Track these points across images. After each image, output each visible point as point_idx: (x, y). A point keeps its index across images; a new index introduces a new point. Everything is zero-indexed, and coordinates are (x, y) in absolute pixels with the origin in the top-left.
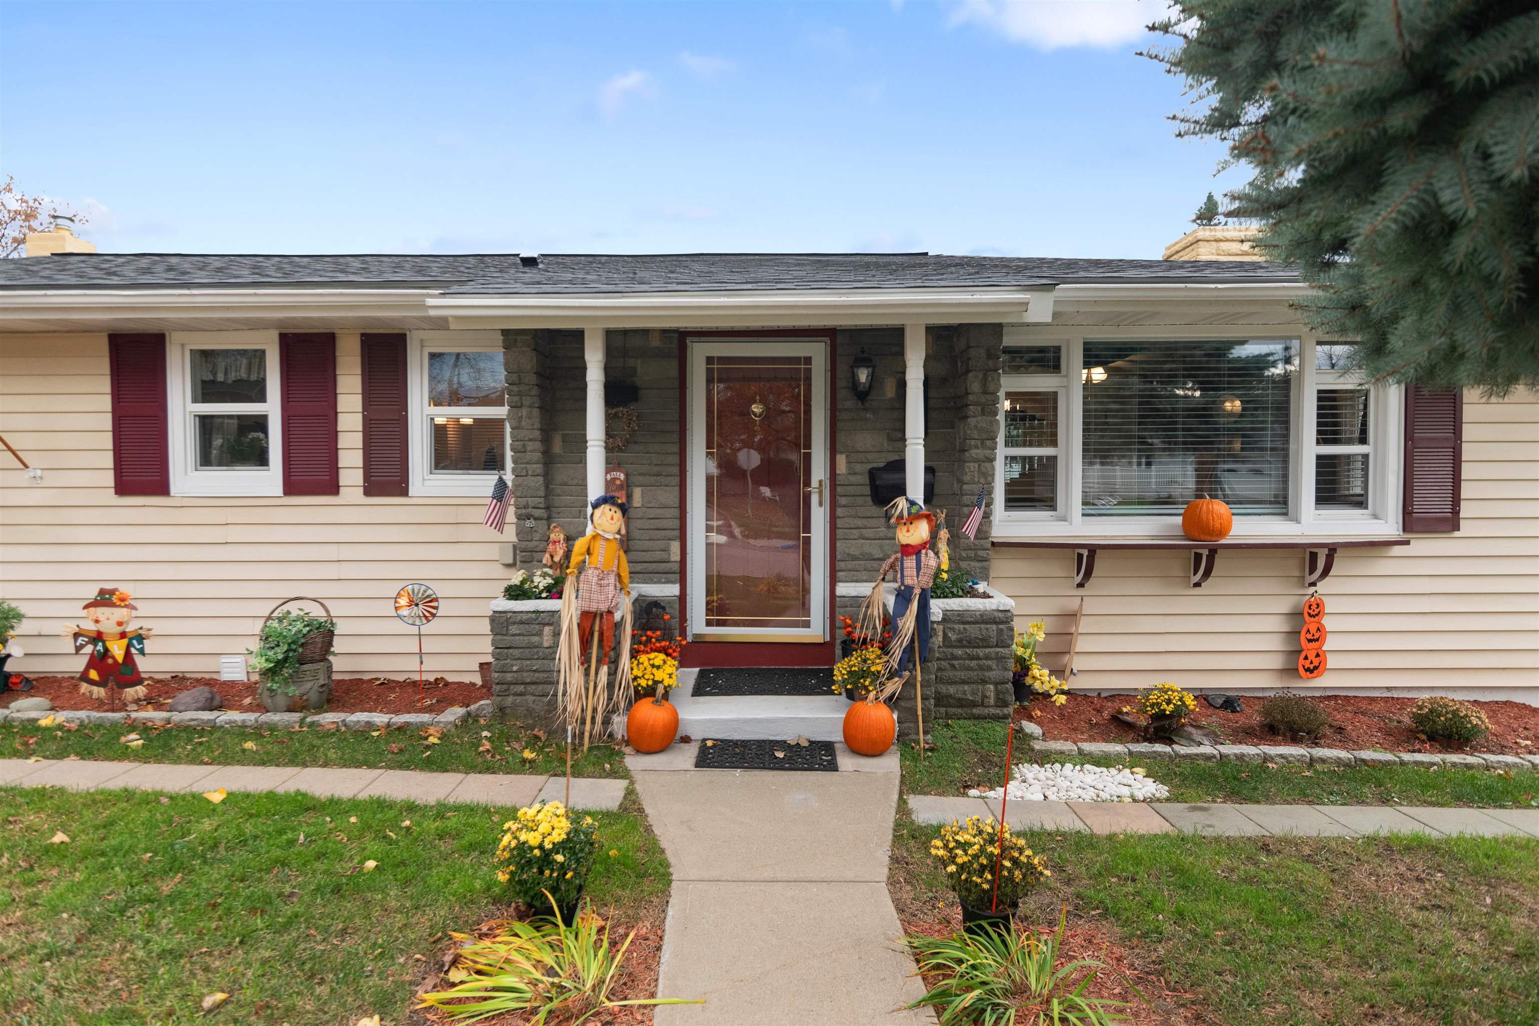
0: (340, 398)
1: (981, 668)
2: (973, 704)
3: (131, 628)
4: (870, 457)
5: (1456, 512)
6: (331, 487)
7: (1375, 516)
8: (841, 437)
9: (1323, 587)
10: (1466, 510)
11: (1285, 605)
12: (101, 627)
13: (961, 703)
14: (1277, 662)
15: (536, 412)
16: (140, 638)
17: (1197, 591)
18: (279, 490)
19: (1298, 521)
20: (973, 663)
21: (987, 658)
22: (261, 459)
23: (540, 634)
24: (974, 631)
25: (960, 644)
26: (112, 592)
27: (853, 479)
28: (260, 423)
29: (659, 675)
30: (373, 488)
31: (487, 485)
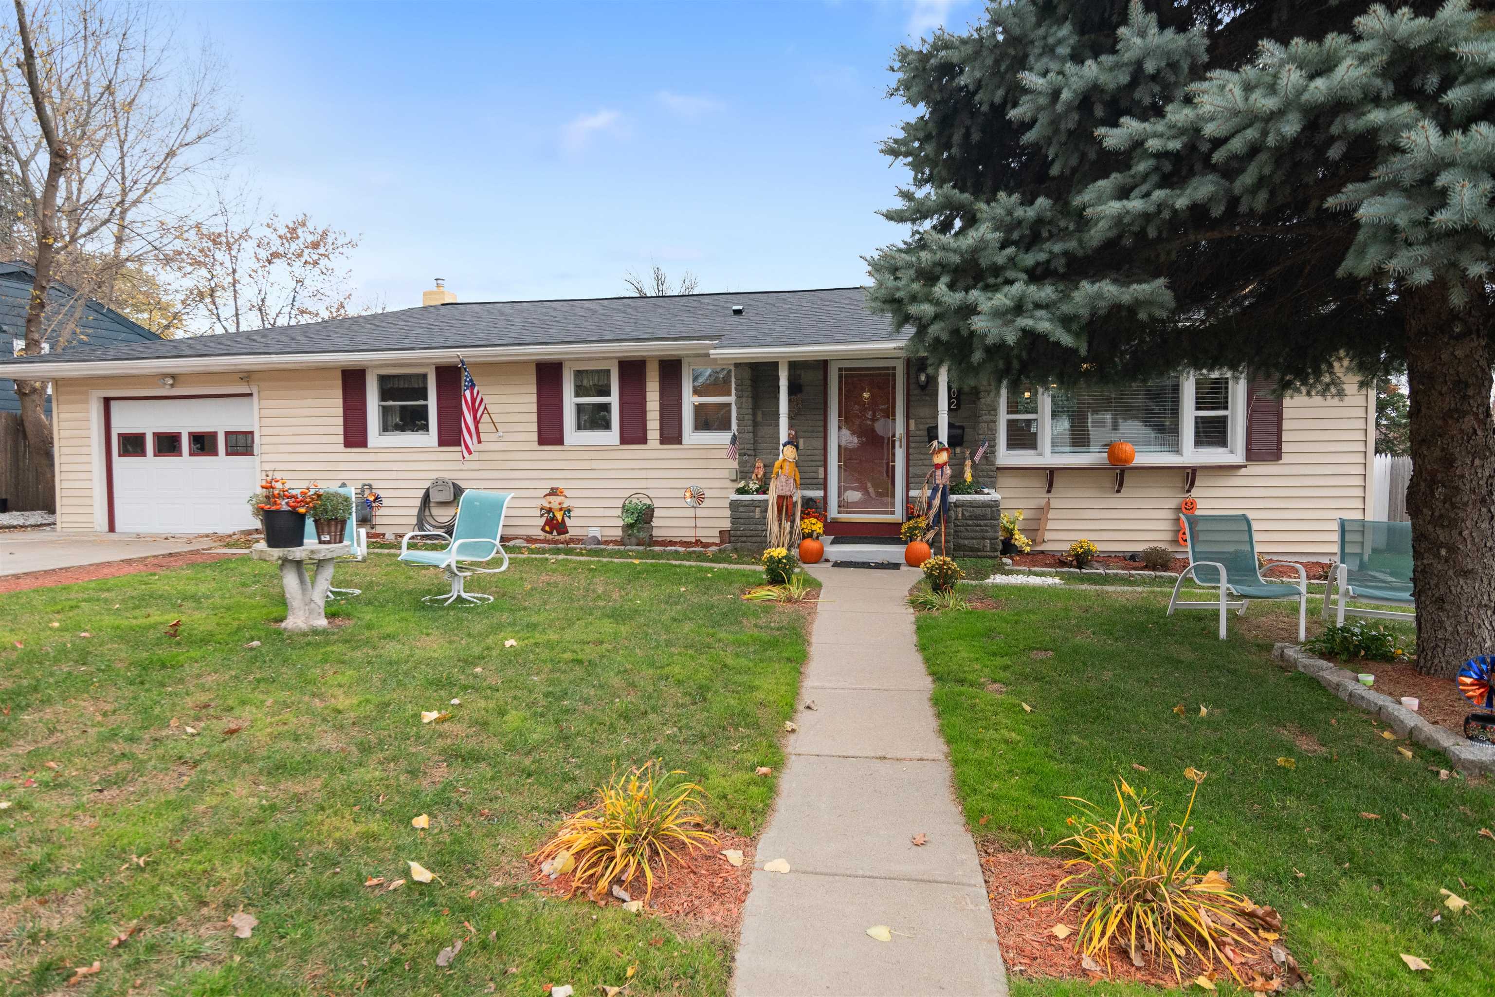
0: (648, 394)
1: (982, 531)
2: (978, 550)
3: (565, 505)
4: (928, 421)
5: (1279, 449)
6: (643, 440)
7: (1232, 452)
8: (912, 410)
9: (1195, 493)
10: (1285, 448)
11: (1173, 503)
12: (552, 506)
13: (972, 549)
14: (1168, 536)
15: (750, 400)
16: (569, 511)
17: (1118, 495)
18: (617, 441)
19: (1182, 454)
20: (978, 528)
21: (986, 525)
22: (607, 426)
23: (754, 511)
24: (978, 511)
25: (971, 518)
26: (557, 489)
27: (918, 433)
28: (606, 407)
29: (814, 528)
30: (664, 440)
31: (723, 438)
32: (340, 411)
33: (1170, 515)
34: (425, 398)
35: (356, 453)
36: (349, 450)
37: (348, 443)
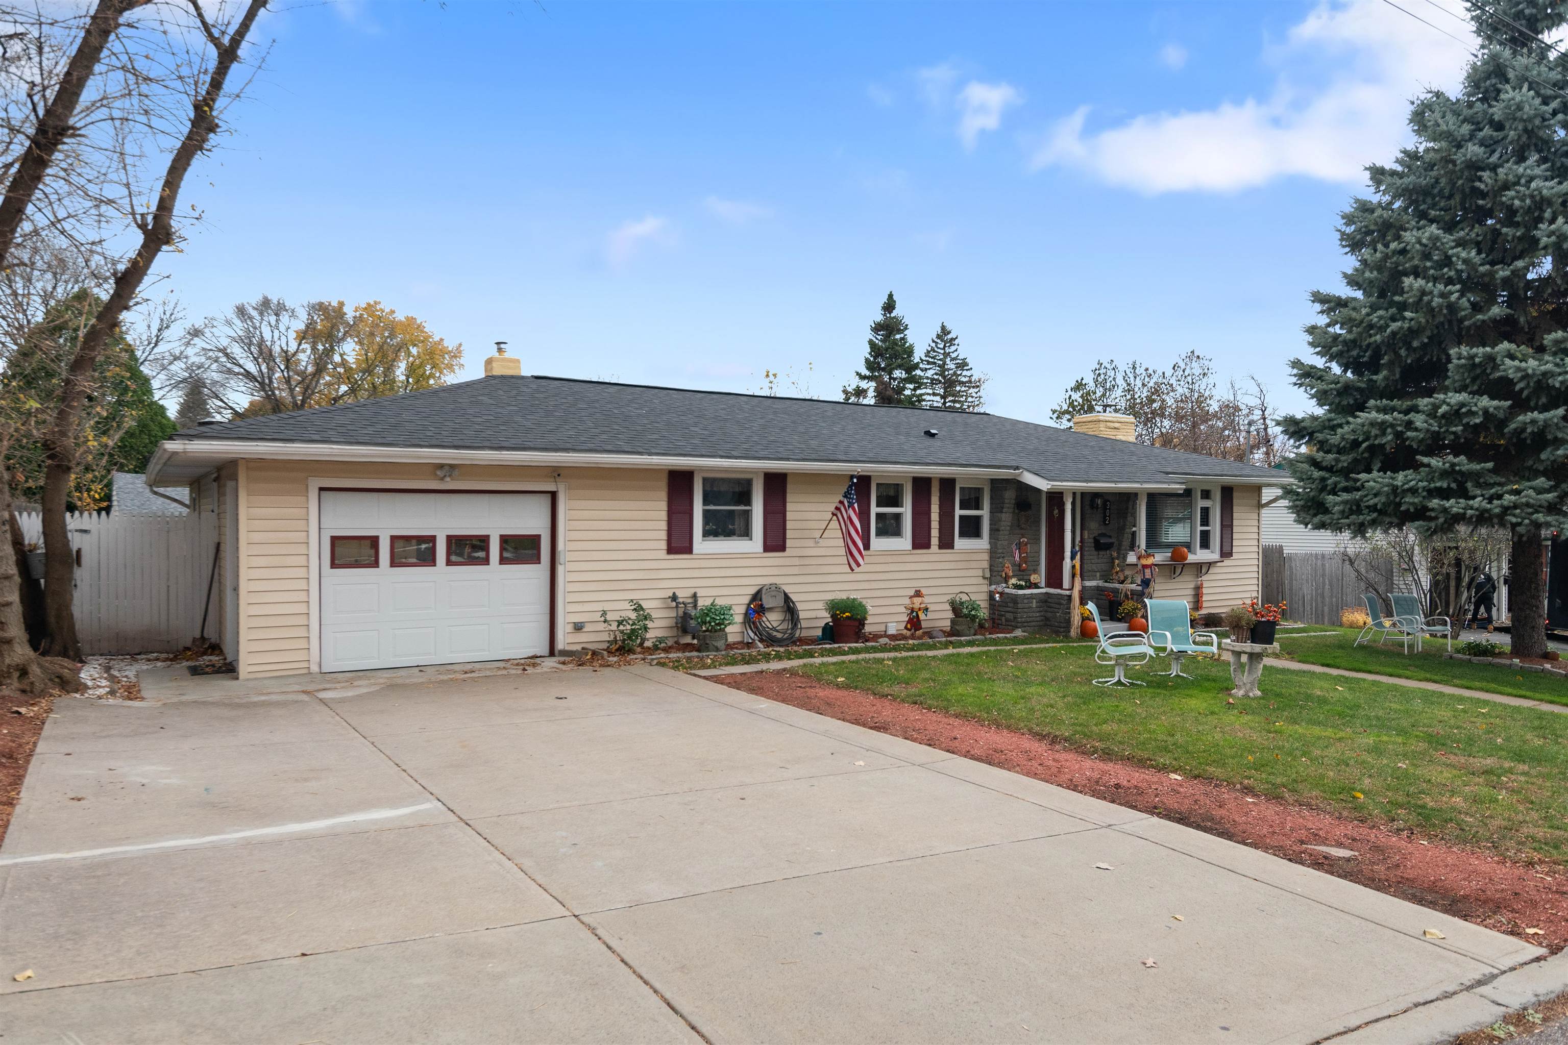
0: (932, 506)
3: (923, 605)
4: (1095, 532)
5: (1233, 550)
6: (927, 546)
7: (1215, 552)
9: (1204, 578)
10: (1235, 549)
11: (1192, 585)
12: (914, 606)
16: (927, 609)
17: (1173, 581)
18: (910, 547)
19: (1195, 554)
22: (902, 533)
27: (1090, 540)
28: (901, 517)
30: (942, 546)
31: (982, 544)
32: (664, 515)
33: (1191, 592)
34: (748, 502)
35: (680, 561)
36: (672, 556)
37: (671, 550)
